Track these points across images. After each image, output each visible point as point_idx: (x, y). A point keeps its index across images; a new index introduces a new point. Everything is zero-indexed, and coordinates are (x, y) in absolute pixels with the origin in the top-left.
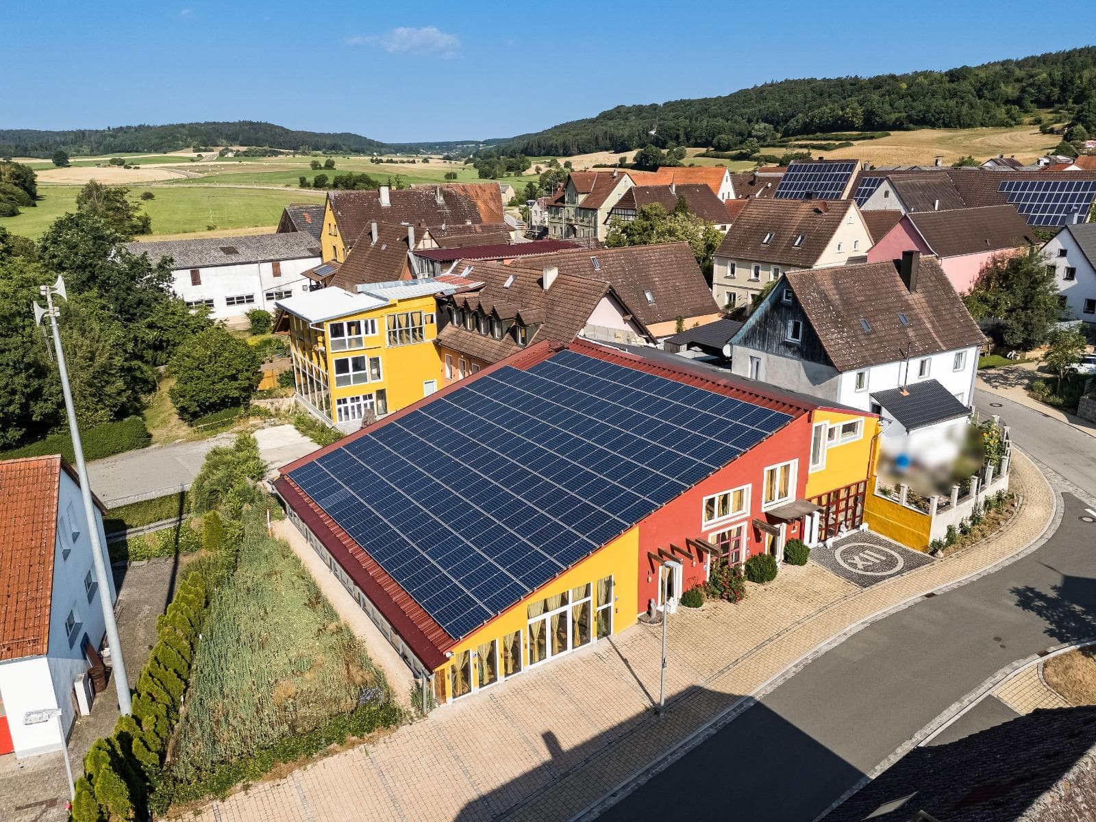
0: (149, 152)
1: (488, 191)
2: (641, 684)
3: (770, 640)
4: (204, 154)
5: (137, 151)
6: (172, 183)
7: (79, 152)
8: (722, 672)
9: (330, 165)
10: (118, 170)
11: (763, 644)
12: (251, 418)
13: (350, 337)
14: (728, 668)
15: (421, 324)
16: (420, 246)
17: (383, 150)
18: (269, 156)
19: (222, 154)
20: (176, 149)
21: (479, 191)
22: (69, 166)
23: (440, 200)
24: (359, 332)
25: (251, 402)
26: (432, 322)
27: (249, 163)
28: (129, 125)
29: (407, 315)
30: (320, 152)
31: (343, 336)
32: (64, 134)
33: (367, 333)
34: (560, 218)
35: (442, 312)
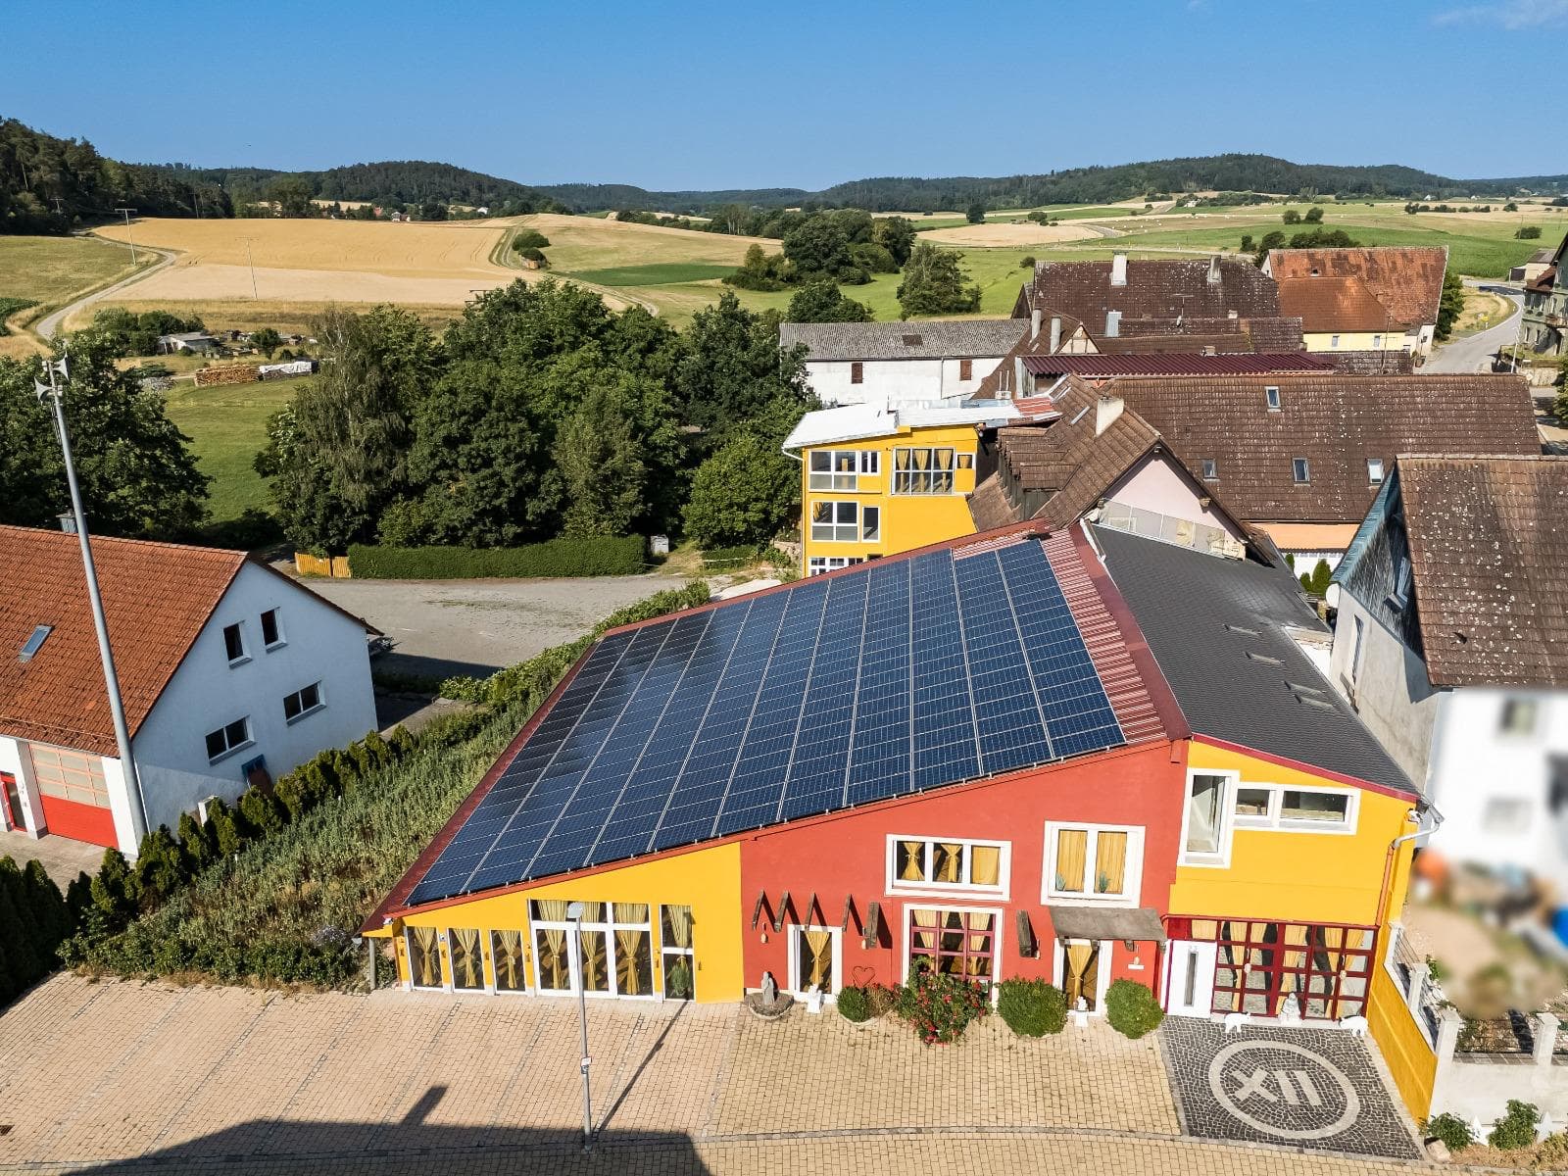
0: (1091, 203)
1: (1418, 262)
2: (628, 1089)
3: (893, 1131)
4: (1155, 204)
5: (1076, 202)
6: (1075, 246)
7: (1008, 203)
8: (751, 1137)
9: (1314, 217)
10: (1035, 227)
11: (876, 1131)
12: (764, 562)
13: (839, 473)
14: (769, 1136)
15: (950, 467)
16: (1066, 350)
17: (1447, 191)
18: (1247, 205)
19: (1180, 204)
20: (1125, 197)
21: (1400, 262)
22: (983, 223)
23: (1214, 277)
24: (851, 467)
25: (771, 542)
26: (969, 466)
27: (1205, 215)
28: (1078, 167)
29: (930, 451)
30: (1332, 197)
31: (829, 470)
32: (999, 181)
33: (865, 469)
34: (1540, 314)
35: (987, 454)
